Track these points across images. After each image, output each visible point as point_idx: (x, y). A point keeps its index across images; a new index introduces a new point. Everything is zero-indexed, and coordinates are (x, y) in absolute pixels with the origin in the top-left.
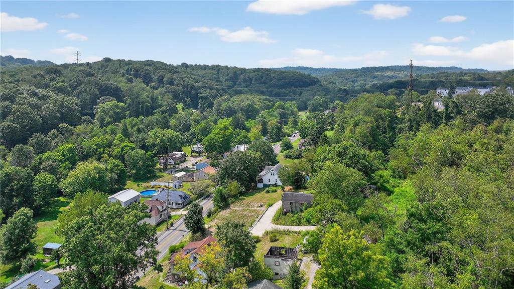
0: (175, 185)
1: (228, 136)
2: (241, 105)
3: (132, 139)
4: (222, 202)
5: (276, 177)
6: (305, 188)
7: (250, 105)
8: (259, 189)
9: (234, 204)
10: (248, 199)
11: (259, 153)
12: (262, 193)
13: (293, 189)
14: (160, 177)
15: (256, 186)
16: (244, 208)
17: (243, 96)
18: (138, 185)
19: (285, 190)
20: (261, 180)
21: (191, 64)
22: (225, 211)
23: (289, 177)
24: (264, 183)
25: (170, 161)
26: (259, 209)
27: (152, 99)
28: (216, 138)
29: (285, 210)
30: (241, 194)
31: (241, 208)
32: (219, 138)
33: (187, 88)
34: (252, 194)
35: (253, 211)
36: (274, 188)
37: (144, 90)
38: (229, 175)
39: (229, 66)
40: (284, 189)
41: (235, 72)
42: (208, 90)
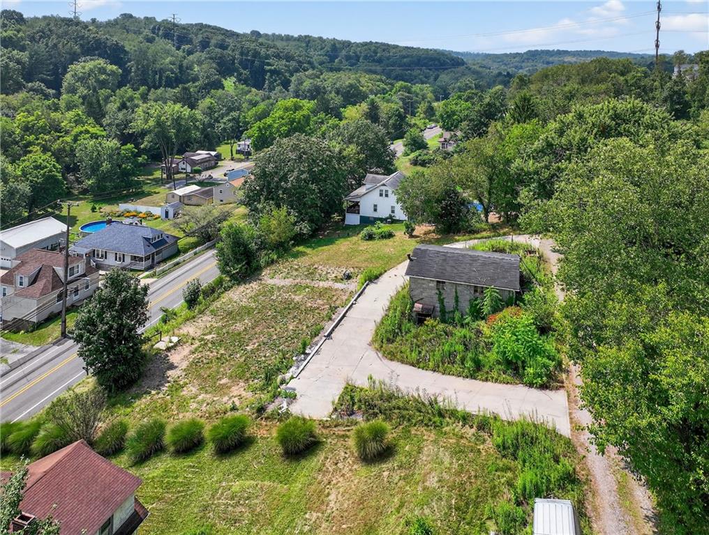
0: (167, 213)
1: (299, 122)
2: (338, 85)
3: (105, 121)
4: (238, 261)
5: (393, 198)
6: (472, 232)
7: (351, 86)
8: (349, 227)
9: (274, 267)
10: (313, 256)
11: (352, 146)
12: (355, 239)
13: (437, 231)
14: (149, 194)
15: (343, 220)
16: (298, 280)
17: (341, 74)
18: (93, 209)
19: (414, 233)
20: (355, 208)
21: (266, 33)
22: (242, 288)
23: (427, 202)
24: (361, 214)
25: (184, 166)
26: (339, 286)
27: (181, 67)
28: (276, 125)
29: (418, 306)
30: (299, 239)
31: (288, 282)
32: (283, 125)
33: (247, 55)
34: (330, 241)
35: (322, 293)
36: (386, 228)
37: (168, 52)
38: (270, 192)
39: (325, 38)
40: (413, 230)
41: (334, 45)
42: (284, 62)
